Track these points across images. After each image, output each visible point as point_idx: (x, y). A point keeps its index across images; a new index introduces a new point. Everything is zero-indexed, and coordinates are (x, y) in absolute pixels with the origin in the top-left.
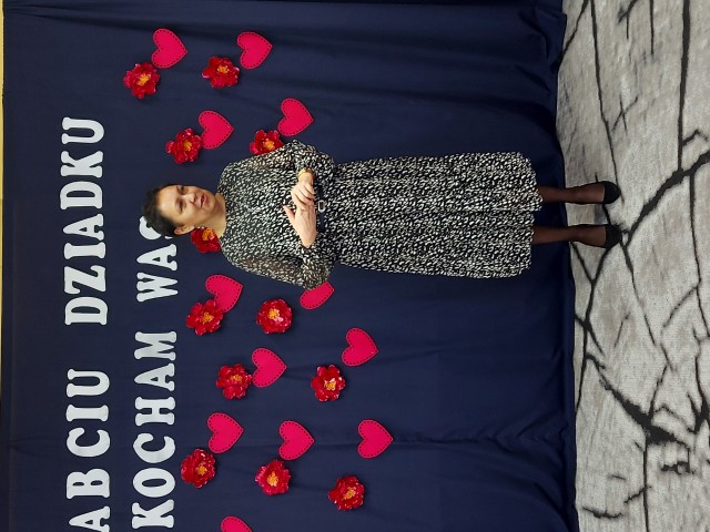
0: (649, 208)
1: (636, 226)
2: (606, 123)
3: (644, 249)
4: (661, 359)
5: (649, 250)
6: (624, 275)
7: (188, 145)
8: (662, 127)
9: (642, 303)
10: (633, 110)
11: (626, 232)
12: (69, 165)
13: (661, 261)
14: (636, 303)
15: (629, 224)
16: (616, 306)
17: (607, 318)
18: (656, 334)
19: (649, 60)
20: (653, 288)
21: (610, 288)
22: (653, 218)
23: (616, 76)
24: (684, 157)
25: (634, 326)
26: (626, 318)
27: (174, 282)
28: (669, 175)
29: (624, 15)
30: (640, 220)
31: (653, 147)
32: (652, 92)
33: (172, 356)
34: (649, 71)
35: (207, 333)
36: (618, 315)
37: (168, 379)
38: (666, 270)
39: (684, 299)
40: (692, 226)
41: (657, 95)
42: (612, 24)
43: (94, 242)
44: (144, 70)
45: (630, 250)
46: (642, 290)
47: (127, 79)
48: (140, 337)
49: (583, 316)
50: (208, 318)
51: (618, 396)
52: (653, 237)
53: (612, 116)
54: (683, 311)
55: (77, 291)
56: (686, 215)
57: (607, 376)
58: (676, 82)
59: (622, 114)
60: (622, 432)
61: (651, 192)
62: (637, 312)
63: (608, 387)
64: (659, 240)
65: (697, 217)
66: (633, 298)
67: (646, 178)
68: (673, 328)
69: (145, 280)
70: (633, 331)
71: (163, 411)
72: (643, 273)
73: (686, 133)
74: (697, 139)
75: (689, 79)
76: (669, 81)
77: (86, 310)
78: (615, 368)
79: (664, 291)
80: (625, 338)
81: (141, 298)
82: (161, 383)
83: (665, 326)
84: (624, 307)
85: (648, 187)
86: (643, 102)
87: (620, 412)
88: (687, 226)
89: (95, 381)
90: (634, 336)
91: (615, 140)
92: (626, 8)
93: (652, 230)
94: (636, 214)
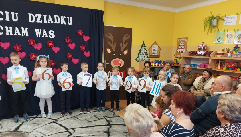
0: (61, 125)
1: (57, 123)
2: (76, 116)
3: (53, 125)
4: (30, 132)
5: (52, 126)
6: (47, 123)
7: (68, 41)
8: (76, 125)
9: (42, 127)
10: (79, 120)
11: (56, 122)
12: (63, 18)
13: (51, 129)
14: (41, 126)
15: (57, 122)
16: (41, 122)
17: (38, 121)
18: (35, 130)
19: (88, 121)
20: (45, 128)
21: (44, 120)
22: (59, 126)
23: (85, 116)
24: (70, 130)
25: (37, 126)
26: (38, 124)
27: (40, 36)
28: (67, 128)
29: (95, 116)
30: (58, 124)
31: (72, 124)
32: (82, 123)
33: (23, 35)
34: (86, 122)
35: (29, 43)
36: (39, 123)
37: (17, 34)
38: (49, 130)
39: (43, 134)
40: (57, 133)
41: (81, 123)
42: (94, 115)
43: (47, 21)
44: (82, 34)
45: (52, 123)
46: (44, 126)
47: (80, 30)
48: (27, 29)
49: (38, 116)
50: (32, 43)
51: (21, 125)
52: (55, 127)
53: (78, 117)
54: (41, 134)
55: (36, 16)
56: (60, 132)
57: (25, 122)
58: (84, 126)
59: (78, 118)
60: (12, 127)
61: (64, 125)
62: (39, 126)
63: (23, 123)
64: (55, 128)
65: (59, 134)
66: (42, 125)
67: (66, 124)
68: (37, 133)
69: (40, 31)
70: (36, 126)
71: (9, 33)
72: (48, 126)
73: (75, 129)
74: (74, 131)
75: (84, 128)
76: (84, 125)
77: (32, 18)
78: (27, 124)
79: (44, 130)
80: (34, 125)
81: (36, 29)
82: (16, 33)
83: (37, 131)
84: (40, 124)
85: (65, 125)
86: (80, 121)
87: (17, 126)
88: (57, 132)
89: (15, 18)
90: (34, 126)
91: (73, 118)
92: (96, 116)
93: (57, 126)
94: (59, 123)
